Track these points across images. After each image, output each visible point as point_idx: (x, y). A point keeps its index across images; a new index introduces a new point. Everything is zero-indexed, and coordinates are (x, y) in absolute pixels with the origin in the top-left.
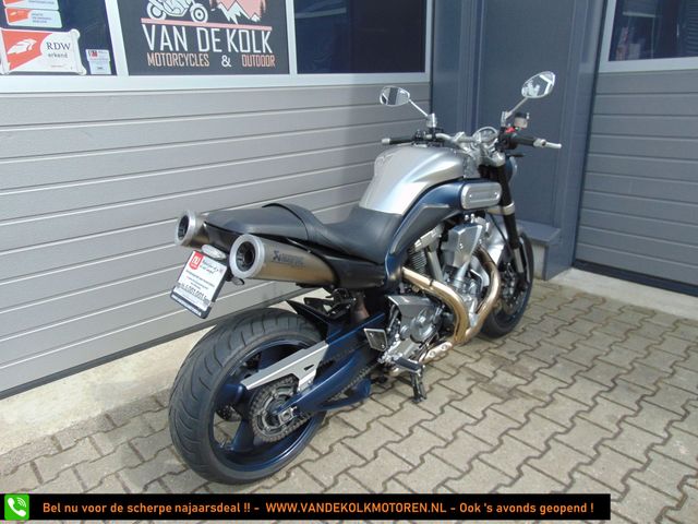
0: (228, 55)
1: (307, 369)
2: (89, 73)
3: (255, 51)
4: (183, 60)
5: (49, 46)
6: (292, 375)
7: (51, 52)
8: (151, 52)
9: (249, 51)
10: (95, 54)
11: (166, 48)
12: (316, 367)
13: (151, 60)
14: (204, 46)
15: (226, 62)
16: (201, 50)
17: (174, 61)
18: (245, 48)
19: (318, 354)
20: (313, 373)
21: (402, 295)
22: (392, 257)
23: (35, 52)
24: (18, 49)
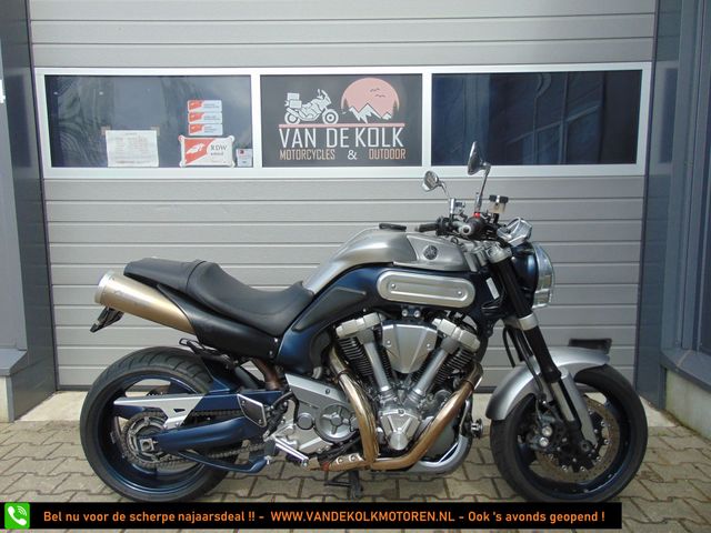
0: (355, 149)
1: (177, 410)
2: (236, 166)
3: (384, 145)
4: (311, 154)
5: (213, 148)
6: (161, 411)
7: (213, 151)
8: (283, 149)
9: (377, 145)
10: (242, 152)
11: (297, 146)
12: (187, 412)
13: (283, 155)
14: (332, 142)
15: (352, 155)
16: (328, 145)
17: (303, 155)
18: (373, 142)
19: (190, 402)
20: (182, 418)
21: (314, 379)
22: (294, 333)
23: (203, 153)
24: (192, 151)
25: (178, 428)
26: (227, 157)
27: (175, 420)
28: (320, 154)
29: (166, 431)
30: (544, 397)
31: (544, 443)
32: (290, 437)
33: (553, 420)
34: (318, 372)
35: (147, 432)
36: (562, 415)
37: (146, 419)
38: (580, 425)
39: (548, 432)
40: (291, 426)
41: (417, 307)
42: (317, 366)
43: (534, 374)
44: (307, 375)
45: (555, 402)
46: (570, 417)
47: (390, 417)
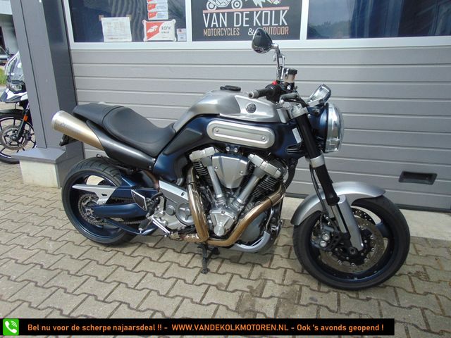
0: (253, 27)
1: (103, 195)
2: (177, 40)
3: (273, 24)
4: (223, 32)
5: (163, 28)
6: (94, 193)
7: (163, 31)
8: (205, 28)
9: (269, 24)
10: (181, 31)
11: (215, 26)
12: (109, 196)
13: (205, 33)
14: (238, 23)
15: (251, 32)
16: (235, 25)
17: (218, 33)
18: (266, 22)
19: (110, 191)
20: (105, 199)
21: (177, 186)
22: (164, 156)
23: (157, 32)
24: (151, 30)
25: (104, 205)
26: (171, 35)
27: (102, 200)
28: (230, 32)
29: (98, 205)
30: (327, 214)
31: (323, 244)
32: (162, 218)
33: (332, 230)
34: (180, 181)
35: (91, 205)
36: (338, 228)
37: (90, 198)
38: (350, 236)
39: (327, 238)
40: (162, 212)
41: (236, 146)
42: (180, 178)
43: (320, 199)
44: (173, 183)
45: (334, 219)
46: (344, 230)
47: (216, 215)
